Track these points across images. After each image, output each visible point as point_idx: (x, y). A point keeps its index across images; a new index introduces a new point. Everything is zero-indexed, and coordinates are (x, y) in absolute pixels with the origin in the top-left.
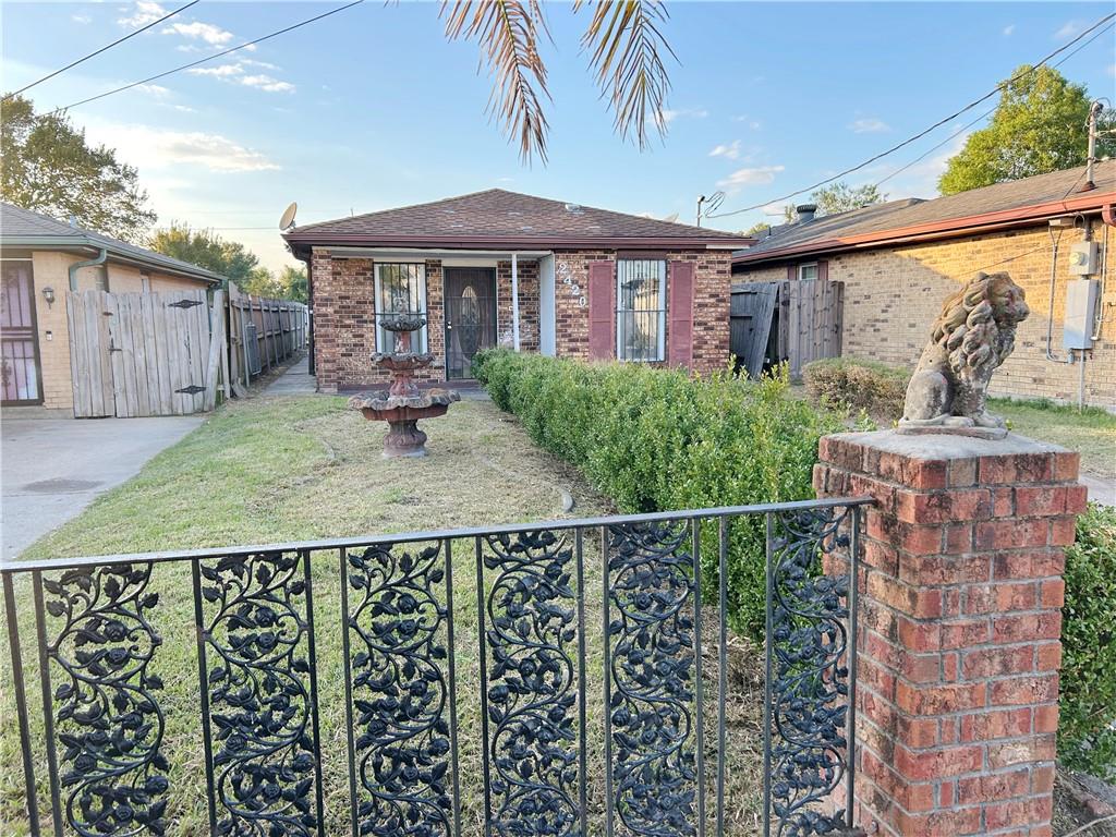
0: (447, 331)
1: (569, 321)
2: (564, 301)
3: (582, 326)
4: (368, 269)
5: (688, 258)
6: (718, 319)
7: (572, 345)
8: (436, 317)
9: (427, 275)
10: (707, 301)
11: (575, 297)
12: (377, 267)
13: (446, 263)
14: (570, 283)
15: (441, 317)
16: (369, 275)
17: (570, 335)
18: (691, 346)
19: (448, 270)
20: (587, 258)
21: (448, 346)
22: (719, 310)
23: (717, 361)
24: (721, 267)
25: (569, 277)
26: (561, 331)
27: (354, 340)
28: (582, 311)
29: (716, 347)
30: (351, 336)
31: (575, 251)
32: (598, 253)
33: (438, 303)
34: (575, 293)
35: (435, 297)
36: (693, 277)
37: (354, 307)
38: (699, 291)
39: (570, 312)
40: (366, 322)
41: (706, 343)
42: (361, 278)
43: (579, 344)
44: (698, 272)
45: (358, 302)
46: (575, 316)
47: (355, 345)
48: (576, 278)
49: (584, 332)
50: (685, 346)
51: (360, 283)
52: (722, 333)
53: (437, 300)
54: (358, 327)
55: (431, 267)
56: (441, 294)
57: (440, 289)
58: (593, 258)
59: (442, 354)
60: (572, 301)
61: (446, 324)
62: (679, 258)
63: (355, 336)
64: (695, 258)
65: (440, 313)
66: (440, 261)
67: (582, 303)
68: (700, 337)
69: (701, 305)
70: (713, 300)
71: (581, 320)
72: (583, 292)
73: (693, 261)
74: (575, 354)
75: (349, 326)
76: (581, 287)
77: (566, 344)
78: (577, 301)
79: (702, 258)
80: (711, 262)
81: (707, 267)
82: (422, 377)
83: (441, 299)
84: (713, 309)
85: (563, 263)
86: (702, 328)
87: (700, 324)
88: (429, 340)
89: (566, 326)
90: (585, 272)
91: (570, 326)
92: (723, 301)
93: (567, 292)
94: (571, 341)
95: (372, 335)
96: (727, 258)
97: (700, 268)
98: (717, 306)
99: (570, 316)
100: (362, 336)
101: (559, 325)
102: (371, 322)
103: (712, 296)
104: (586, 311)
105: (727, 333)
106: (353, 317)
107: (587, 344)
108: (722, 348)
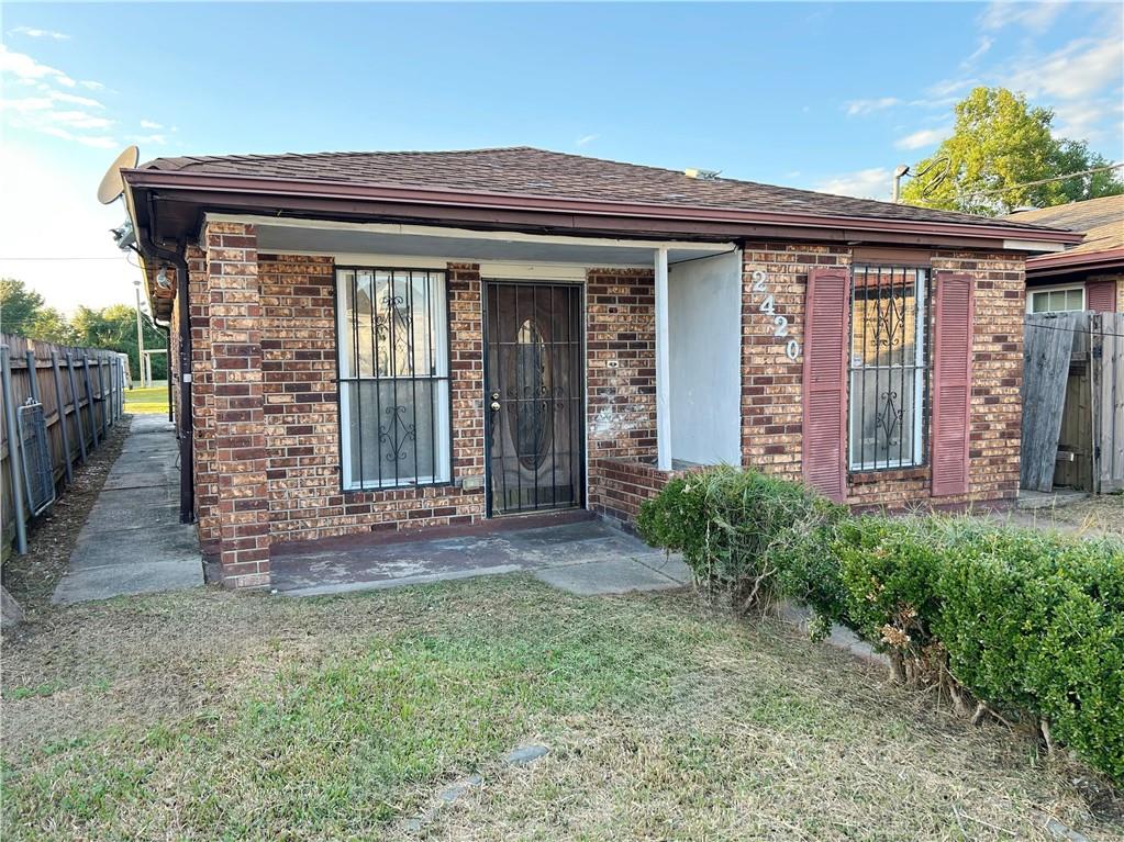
0: (490, 413)
1: (768, 390)
2: (760, 349)
3: (790, 400)
4: (323, 281)
5: (964, 266)
6: (1007, 383)
7: (772, 440)
8: (468, 385)
9: (449, 296)
10: (991, 348)
11: (782, 341)
12: (342, 278)
13: (490, 270)
14: (771, 310)
15: (478, 385)
16: (324, 292)
17: (769, 420)
18: (968, 436)
19: (493, 286)
20: (802, 259)
21: (490, 443)
22: (1007, 365)
23: (1004, 461)
24: (1011, 285)
25: (770, 300)
26: (752, 411)
27: (290, 442)
28: (792, 369)
29: (1003, 435)
30: (282, 430)
31: (779, 243)
32: (822, 252)
33: (472, 356)
34: (781, 332)
35: (466, 343)
36: (971, 303)
37: (291, 366)
38: (978, 330)
39: (769, 372)
40: (317, 398)
41: (987, 428)
42: (307, 301)
43: (785, 438)
44: (979, 293)
45: (300, 355)
46: (780, 380)
47: (293, 452)
48: (782, 301)
49: (791, 413)
50: (958, 435)
51: (304, 312)
52: (1011, 408)
53: (471, 348)
54: (301, 410)
55: (457, 281)
56: (478, 336)
57: (477, 325)
58: (811, 260)
59: (480, 461)
60: (775, 349)
61: (489, 398)
62: (949, 265)
63: (292, 431)
64: (973, 266)
65: (475, 375)
66: (476, 267)
67: (791, 354)
68: (979, 418)
69: (982, 357)
70: (998, 347)
71: (789, 389)
72: (794, 330)
73: (970, 272)
74: (778, 458)
75: (278, 409)
76: (791, 320)
77: (761, 439)
78: (781, 349)
79: (985, 267)
80: (995, 276)
81: (989, 285)
82: (440, 512)
83: (477, 345)
84: (998, 365)
85: (758, 269)
86: (981, 400)
87: (978, 392)
88: (453, 434)
89: (762, 401)
90: (798, 289)
91: (769, 401)
92: (1012, 348)
93: (765, 330)
94: (770, 431)
95: (332, 426)
96: (1020, 268)
97: (982, 285)
98: (1004, 358)
99: (769, 381)
100: (309, 430)
101: (749, 399)
102: (329, 398)
103: (998, 339)
104: (797, 370)
105: (1018, 408)
106: (289, 388)
107: (799, 437)
108: (1011, 436)
